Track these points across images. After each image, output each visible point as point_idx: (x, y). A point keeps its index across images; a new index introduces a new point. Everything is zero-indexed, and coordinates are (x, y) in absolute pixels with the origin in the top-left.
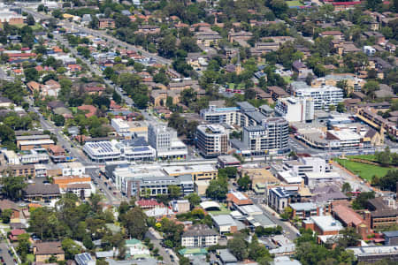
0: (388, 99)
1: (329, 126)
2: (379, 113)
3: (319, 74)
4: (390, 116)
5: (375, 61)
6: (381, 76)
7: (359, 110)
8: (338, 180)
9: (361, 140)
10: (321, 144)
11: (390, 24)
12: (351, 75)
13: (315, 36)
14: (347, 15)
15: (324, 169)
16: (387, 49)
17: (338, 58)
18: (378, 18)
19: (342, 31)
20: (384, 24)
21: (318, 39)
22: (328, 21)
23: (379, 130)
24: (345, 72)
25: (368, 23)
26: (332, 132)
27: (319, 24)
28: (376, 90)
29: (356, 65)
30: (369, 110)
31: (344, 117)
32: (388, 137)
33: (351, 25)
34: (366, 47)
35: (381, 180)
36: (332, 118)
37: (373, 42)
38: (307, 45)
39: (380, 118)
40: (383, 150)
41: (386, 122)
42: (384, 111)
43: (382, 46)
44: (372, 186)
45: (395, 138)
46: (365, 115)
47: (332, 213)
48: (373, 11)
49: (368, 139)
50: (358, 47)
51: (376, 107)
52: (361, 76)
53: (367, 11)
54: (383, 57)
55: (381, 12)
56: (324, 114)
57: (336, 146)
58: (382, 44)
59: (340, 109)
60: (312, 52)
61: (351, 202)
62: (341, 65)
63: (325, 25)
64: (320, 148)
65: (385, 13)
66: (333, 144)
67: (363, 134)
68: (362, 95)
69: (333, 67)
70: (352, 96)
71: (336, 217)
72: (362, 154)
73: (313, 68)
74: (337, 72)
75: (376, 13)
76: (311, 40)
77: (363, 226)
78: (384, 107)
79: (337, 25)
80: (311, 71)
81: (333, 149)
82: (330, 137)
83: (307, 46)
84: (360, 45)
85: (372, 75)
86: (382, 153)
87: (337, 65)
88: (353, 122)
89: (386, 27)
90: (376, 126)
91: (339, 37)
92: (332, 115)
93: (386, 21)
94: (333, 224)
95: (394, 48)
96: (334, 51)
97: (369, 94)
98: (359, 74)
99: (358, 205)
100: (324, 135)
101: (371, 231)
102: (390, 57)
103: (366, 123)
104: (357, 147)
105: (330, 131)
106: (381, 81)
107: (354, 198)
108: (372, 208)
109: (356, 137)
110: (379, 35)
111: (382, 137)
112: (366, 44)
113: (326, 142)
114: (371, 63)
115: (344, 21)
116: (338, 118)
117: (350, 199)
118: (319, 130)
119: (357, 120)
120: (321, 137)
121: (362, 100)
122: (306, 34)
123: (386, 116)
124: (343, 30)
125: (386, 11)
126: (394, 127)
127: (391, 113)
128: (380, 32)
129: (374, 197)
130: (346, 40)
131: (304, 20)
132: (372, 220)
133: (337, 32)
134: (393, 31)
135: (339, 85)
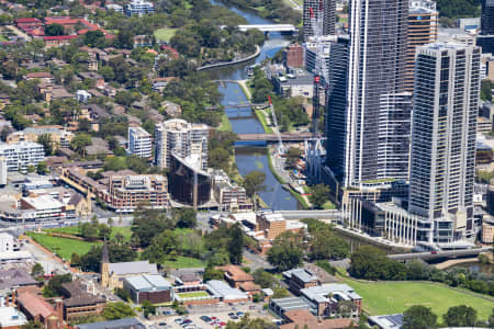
0: (101, 157)
1: (25, 193)
2: (89, 175)
3: (18, 127)
4: (102, 177)
5: (90, 109)
6: (96, 127)
7: (64, 170)
8: (29, 260)
9: (63, 209)
10: (12, 215)
11: (111, 63)
12: (56, 127)
13: (19, 79)
14: (60, 53)
15: (11, 247)
16: (106, 93)
17: (45, 106)
18: (98, 55)
19: (52, 73)
20: (104, 63)
21: (21, 83)
22: (36, 60)
23: (85, 195)
24: (52, 123)
25: (85, 62)
26: (27, 199)
27: (24, 64)
28: (87, 145)
29: (65, 114)
30: (77, 170)
31: (44, 180)
32: (98, 204)
33: (64, 64)
34: (80, 92)
35: (82, 258)
36: (28, 181)
37: (88, 85)
38: (7, 90)
39: (89, 181)
40: (89, 221)
41: (96, 185)
42: (95, 171)
43: (99, 90)
44: (72, 266)
45: (106, 204)
46: (71, 176)
47: (16, 303)
48: (92, 47)
49: (72, 207)
50: (69, 92)
51: (85, 167)
52: (70, 128)
53: (85, 48)
54: (100, 103)
55: (101, 48)
56: (19, 177)
57: (31, 217)
58: (101, 87)
59: (41, 171)
60: (12, 100)
61: (43, 288)
62: (48, 115)
63: (32, 65)
64: (11, 220)
65: (106, 50)
66: (28, 214)
67: (66, 200)
68: (69, 152)
69: (38, 117)
70: (58, 154)
71: (21, 308)
72: (63, 226)
73: (11, 119)
74: (42, 123)
75: (96, 50)
76: (13, 84)
77: (53, 318)
78: (95, 166)
79: (47, 65)
80: (9, 123)
81: (27, 220)
82: (25, 206)
83: (5, 92)
84: (73, 90)
85: (84, 127)
86: (87, 224)
87: (42, 115)
88: (54, 186)
89: (107, 67)
90: (83, 190)
91: (48, 80)
92: (29, 178)
93: (107, 58)
94: (15, 318)
95: (114, 92)
96: (40, 98)
97: (79, 150)
98: (69, 125)
99: (50, 292)
100: (18, 204)
101: (65, 323)
102: (109, 104)
103: (71, 187)
104: (57, 217)
105: (24, 198)
106: (94, 134)
107: (46, 283)
108: (66, 295)
109: (58, 204)
110: (97, 76)
111: (89, 204)
112: (80, 88)
113: (19, 212)
114: (83, 111)
115: (55, 60)
116: (36, 180)
117: (41, 285)
118: (12, 198)
119: (61, 183)
120: (14, 206)
121: (69, 158)
122: (7, 77)
123: (97, 177)
124: (53, 71)
125: (108, 46)
126: (105, 191)
127: (104, 174)
128: (99, 73)
129: (71, 281)
130: (56, 83)
131: (6, 59)
132: (65, 310)
133: (45, 74)
134: (115, 71)
135: (41, 141)
